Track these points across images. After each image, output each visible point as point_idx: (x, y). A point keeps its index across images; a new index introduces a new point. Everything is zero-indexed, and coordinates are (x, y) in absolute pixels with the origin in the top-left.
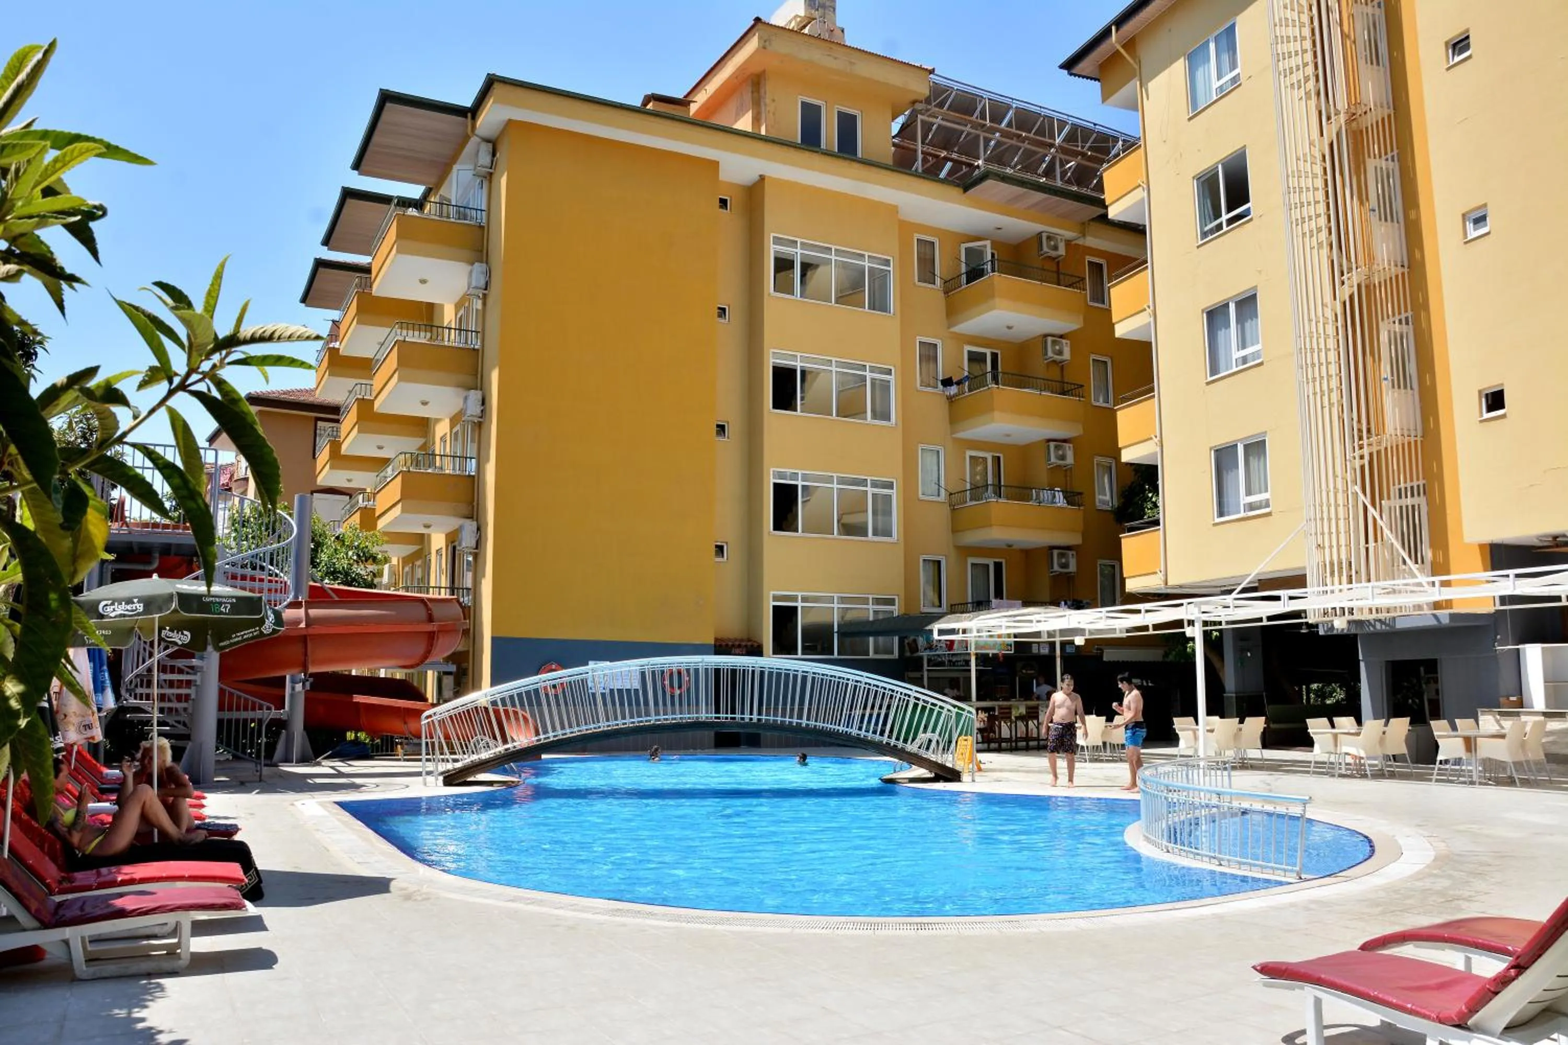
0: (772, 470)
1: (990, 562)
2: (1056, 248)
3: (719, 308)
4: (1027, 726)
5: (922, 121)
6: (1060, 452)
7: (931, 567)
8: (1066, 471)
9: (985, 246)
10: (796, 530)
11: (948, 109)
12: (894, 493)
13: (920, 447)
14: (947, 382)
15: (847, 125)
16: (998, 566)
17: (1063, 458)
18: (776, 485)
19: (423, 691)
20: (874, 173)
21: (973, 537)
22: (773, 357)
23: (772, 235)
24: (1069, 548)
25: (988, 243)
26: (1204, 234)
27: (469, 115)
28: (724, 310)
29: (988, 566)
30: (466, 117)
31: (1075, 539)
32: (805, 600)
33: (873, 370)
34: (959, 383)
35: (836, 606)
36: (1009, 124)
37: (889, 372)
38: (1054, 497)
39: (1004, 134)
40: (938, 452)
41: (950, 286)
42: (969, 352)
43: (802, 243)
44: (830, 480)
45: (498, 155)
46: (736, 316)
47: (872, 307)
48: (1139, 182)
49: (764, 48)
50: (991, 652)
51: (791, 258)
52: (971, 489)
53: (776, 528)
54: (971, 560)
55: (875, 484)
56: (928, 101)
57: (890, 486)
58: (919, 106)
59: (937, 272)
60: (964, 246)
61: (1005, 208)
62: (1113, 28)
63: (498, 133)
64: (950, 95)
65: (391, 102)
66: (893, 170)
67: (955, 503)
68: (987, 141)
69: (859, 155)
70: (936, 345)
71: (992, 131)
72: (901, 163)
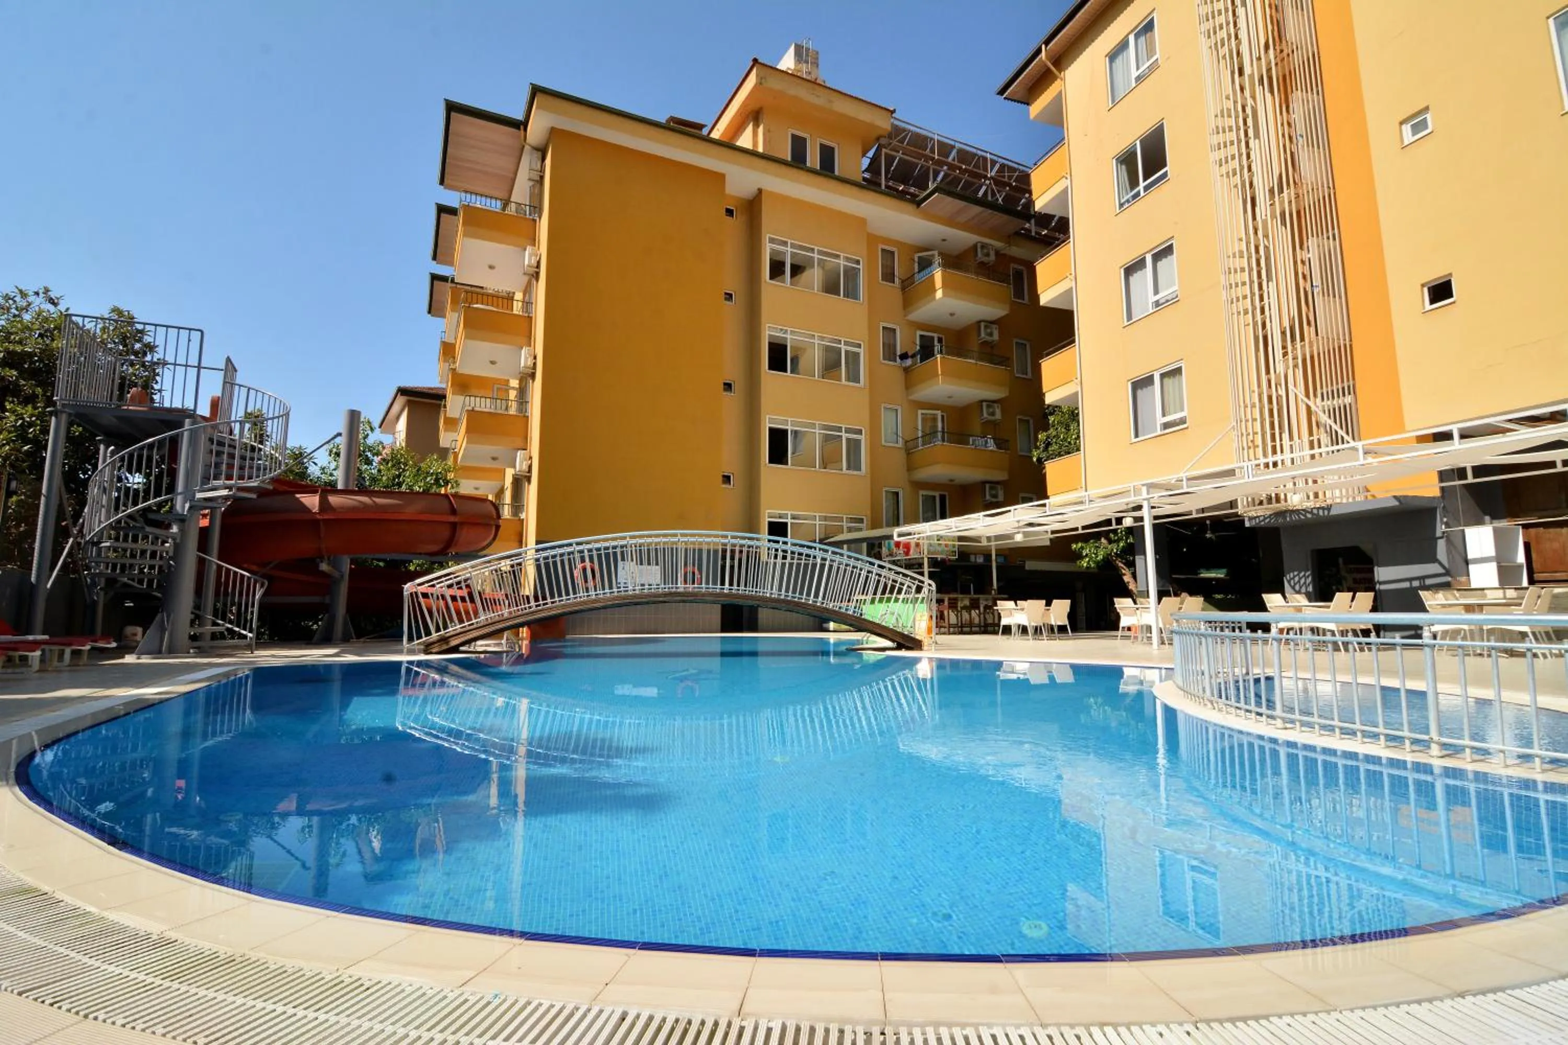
0: (768, 416)
1: (937, 494)
2: (988, 255)
3: (726, 294)
4: (970, 614)
5: (886, 154)
6: (991, 410)
7: (890, 496)
8: (994, 424)
9: (933, 256)
10: (786, 463)
11: (907, 144)
12: (862, 437)
13: (883, 405)
14: (904, 357)
15: (827, 155)
16: (943, 498)
17: (993, 414)
18: (771, 430)
20: (848, 189)
21: (924, 474)
22: (769, 331)
23: (769, 235)
24: (998, 483)
25: (936, 253)
26: (1121, 205)
27: (522, 127)
28: (731, 295)
29: (934, 497)
30: (519, 128)
31: (1001, 476)
32: (793, 518)
33: (846, 343)
34: (913, 356)
35: (818, 522)
36: (954, 160)
37: (859, 346)
38: (986, 442)
39: (951, 167)
40: (897, 410)
41: (906, 282)
42: (921, 336)
43: (791, 244)
44: (813, 426)
46: (738, 298)
47: (847, 295)
48: (1064, 174)
49: (761, 84)
50: (939, 557)
51: (783, 257)
52: (922, 437)
53: (771, 461)
54: (922, 492)
55: (848, 431)
56: (890, 136)
57: (859, 432)
58: (883, 141)
59: (896, 273)
60: (917, 255)
61: (950, 222)
62: (1043, 47)
63: (544, 142)
64: (907, 135)
65: (456, 112)
66: (865, 189)
67: (909, 449)
68: (936, 174)
69: (837, 173)
70: (894, 330)
71: (940, 163)
72: (871, 184)
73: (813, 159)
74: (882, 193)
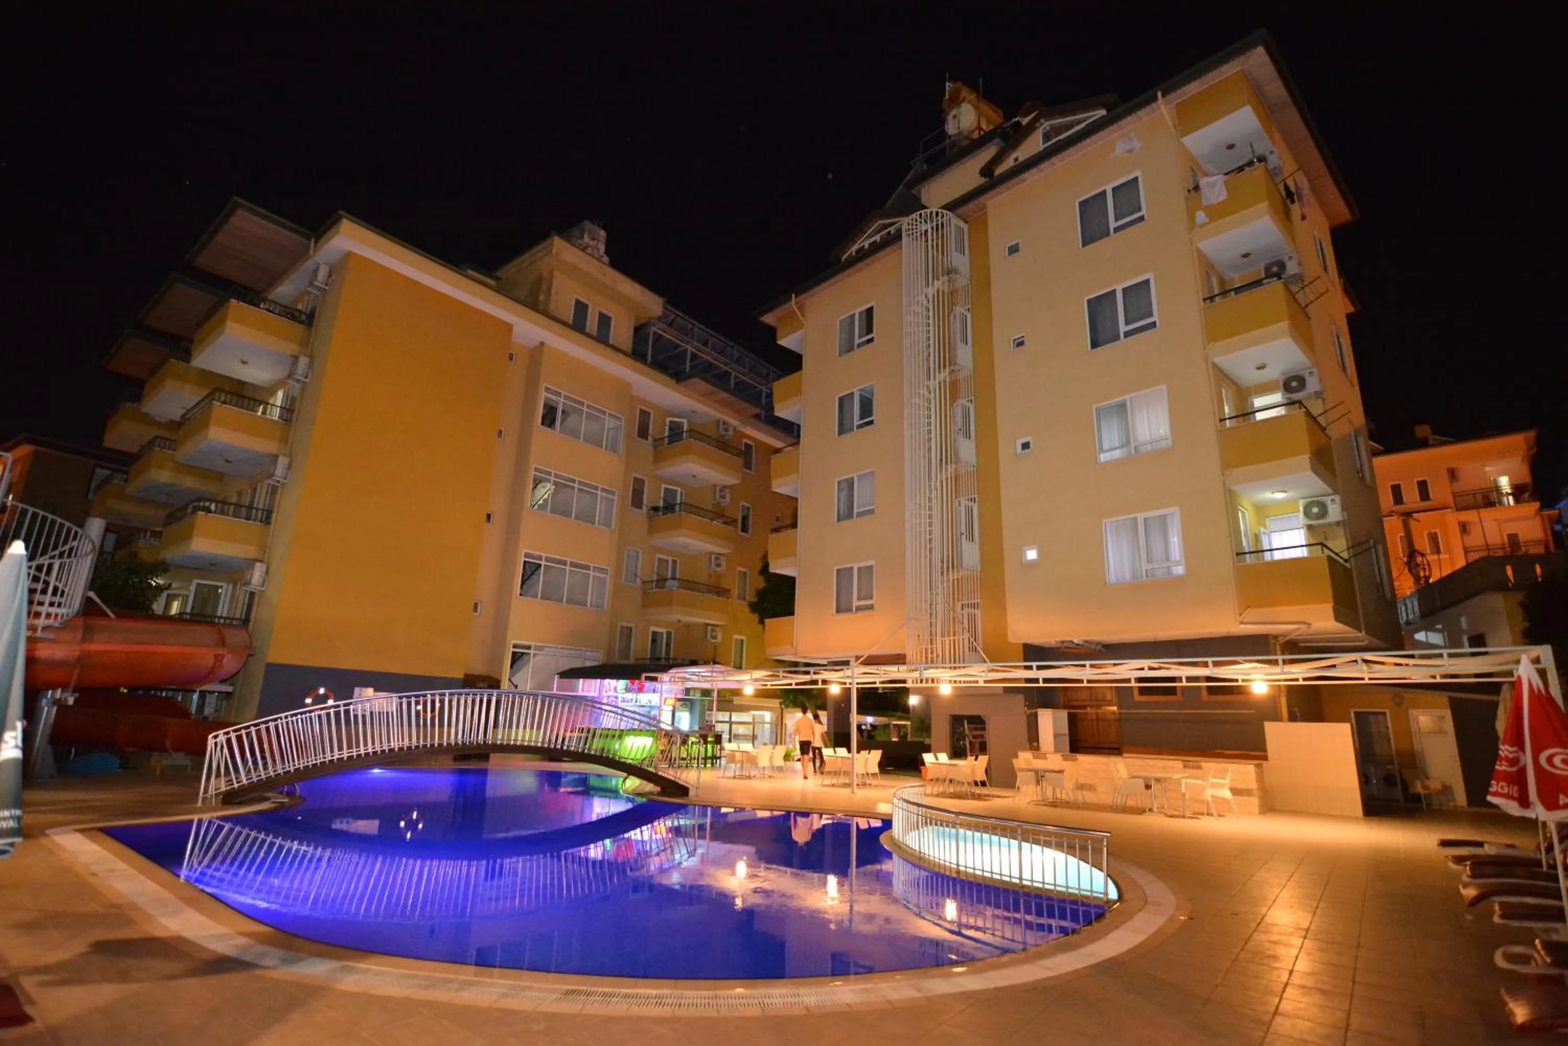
0: (523, 551)
2: (727, 430)
3: (499, 430)
5: (653, 329)
6: (718, 562)
7: (624, 630)
8: (720, 574)
9: (683, 422)
10: (536, 597)
12: (607, 576)
13: (627, 548)
15: (604, 321)
16: (669, 635)
18: (525, 563)
19: (188, 707)
20: (617, 356)
22: (532, 470)
23: (545, 385)
24: (718, 626)
25: (685, 420)
27: (313, 239)
28: (502, 432)
29: (662, 634)
30: (310, 240)
32: (536, 648)
33: (603, 490)
35: (558, 654)
41: (657, 442)
42: (667, 489)
43: (565, 396)
44: (564, 563)
45: (334, 277)
46: (510, 438)
47: (608, 449)
49: (557, 255)
51: (554, 405)
53: (522, 596)
54: (652, 629)
55: (595, 569)
56: (659, 319)
57: (605, 571)
58: (653, 319)
59: (650, 433)
60: (669, 419)
61: (701, 399)
63: (337, 259)
64: (673, 318)
66: (629, 357)
67: (646, 589)
69: (610, 341)
70: (643, 481)
72: (637, 354)
73: (592, 324)
74: (646, 364)
